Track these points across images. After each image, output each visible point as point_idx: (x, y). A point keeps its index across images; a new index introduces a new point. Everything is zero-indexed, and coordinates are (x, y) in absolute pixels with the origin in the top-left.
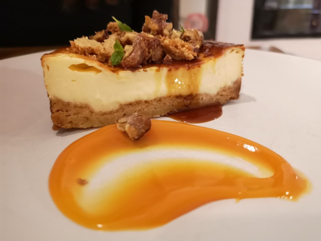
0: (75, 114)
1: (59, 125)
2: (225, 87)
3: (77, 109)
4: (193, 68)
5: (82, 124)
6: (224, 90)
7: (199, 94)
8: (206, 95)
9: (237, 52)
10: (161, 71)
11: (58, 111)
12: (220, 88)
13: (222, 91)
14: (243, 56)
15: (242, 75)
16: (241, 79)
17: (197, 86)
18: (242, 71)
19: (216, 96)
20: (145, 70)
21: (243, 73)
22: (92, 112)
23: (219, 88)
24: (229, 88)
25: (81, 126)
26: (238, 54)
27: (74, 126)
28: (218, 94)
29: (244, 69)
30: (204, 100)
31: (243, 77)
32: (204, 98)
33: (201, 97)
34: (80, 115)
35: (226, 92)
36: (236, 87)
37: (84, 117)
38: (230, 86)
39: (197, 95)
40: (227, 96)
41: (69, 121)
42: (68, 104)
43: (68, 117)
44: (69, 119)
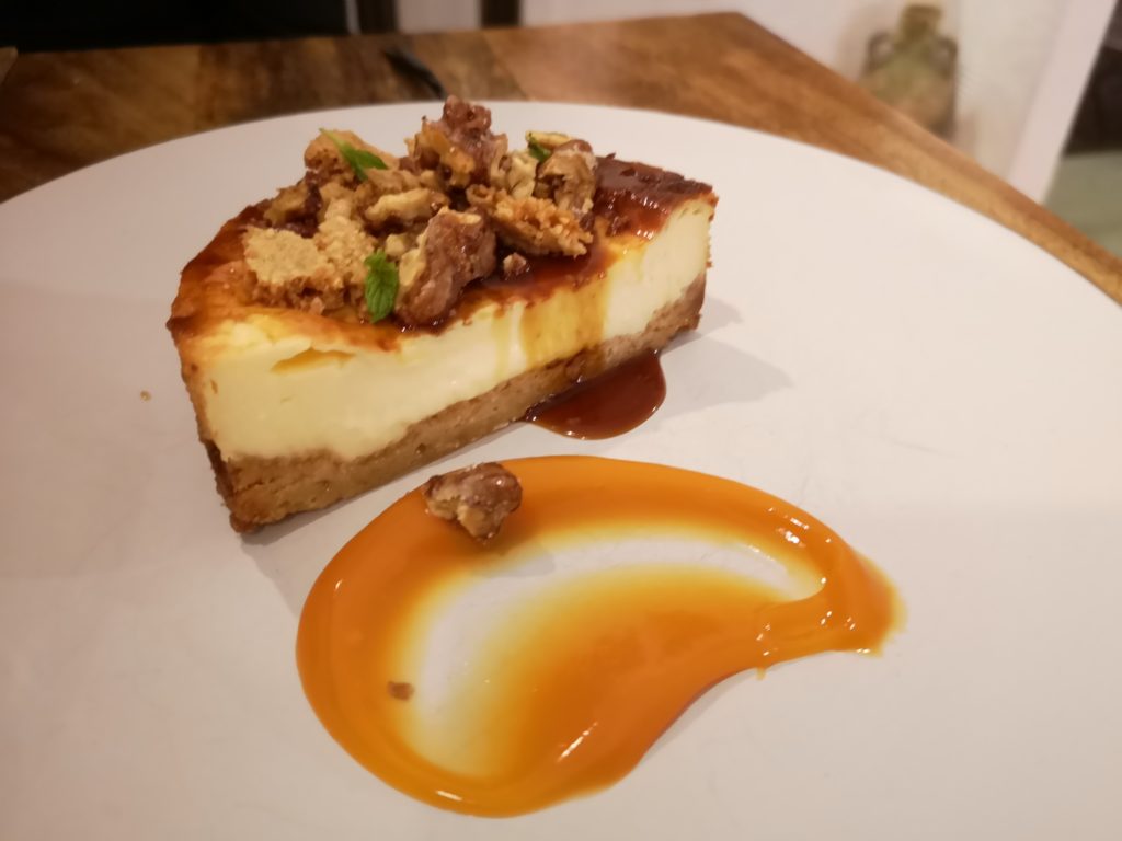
0: (294, 482)
1: (256, 519)
2: (665, 307)
3: (300, 467)
4: (588, 283)
5: (314, 500)
6: (664, 315)
7: (604, 344)
8: (620, 339)
9: (696, 212)
10: (508, 313)
11: (250, 486)
12: (655, 312)
13: (658, 320)
14: (711, 218)
15: (709, 265)
16: (705, 276)
17: (596, 326)
18: (708, 255)
19: (643, 335)
20: (467, 321)
21: (710, 260)
22: (337, 464)
23: (652, 312)
24: (677, 305)
25: (312, 505)
26: (699, 215)
27: (293, 511)
28: (648, 328)
29: (712, 251)
30: (615, 354)
31: (709, 272)
32: (615, 350)
33: (607, 350)
34: (307, 481)
35: (670, 317)
36: (692, 298)
37: (318, 483)
38: (678, 301)
39: (597, 347)
40: (671, 326)
41: (279, 502)
42: (276, 462)
43: (278, 494)
44: (281, 496)
